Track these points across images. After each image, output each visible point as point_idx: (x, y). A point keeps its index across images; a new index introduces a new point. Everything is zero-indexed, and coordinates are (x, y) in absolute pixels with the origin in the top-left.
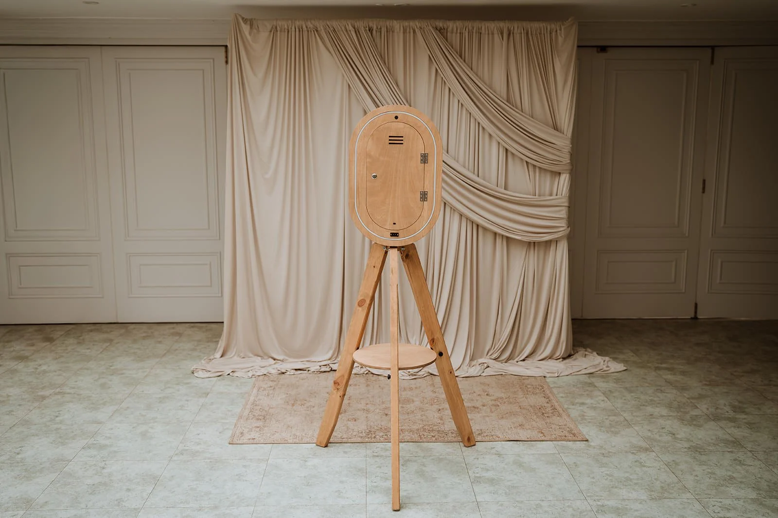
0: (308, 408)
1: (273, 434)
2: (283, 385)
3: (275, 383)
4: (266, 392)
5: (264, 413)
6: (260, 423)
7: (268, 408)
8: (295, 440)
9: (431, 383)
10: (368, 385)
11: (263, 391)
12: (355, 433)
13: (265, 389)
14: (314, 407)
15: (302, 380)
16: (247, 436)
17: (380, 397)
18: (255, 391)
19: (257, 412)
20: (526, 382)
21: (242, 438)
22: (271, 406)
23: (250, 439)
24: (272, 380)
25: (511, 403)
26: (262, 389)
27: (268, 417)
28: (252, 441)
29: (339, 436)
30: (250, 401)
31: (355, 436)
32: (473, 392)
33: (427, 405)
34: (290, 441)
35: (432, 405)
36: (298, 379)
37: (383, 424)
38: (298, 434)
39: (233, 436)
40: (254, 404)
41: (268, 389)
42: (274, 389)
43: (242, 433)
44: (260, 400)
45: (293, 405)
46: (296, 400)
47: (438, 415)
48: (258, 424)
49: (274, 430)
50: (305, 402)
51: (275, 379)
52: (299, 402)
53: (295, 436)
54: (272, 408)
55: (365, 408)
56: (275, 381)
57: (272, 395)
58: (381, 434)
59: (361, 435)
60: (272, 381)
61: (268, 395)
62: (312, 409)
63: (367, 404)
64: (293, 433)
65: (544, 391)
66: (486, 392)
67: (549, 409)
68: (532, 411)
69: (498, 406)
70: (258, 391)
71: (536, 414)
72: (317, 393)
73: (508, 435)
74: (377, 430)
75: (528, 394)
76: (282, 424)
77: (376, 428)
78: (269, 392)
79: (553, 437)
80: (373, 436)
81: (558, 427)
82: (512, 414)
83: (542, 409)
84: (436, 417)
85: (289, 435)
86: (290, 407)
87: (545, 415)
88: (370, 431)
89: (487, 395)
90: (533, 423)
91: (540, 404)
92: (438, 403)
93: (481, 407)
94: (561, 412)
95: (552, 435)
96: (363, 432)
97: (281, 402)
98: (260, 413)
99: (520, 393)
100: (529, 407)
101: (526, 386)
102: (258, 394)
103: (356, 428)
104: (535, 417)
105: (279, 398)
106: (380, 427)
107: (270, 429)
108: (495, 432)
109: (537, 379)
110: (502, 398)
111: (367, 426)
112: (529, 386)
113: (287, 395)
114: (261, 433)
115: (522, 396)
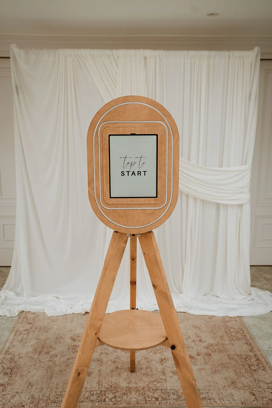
1: (13, 396)
2: (36, 328)
3: (31, 326)
5: (13, 364)
7: (18, 358)
11: (19, 335)
12: (87, 395)
19: (6, 363)
20: (229, 324)
24: (29, 321)
26: (19, 333)
27: (15, 370)
30: (4, 349)
35: (155, 353)
36: (50, 320)
37: (113, 380)
38: (36, 395)
40: (7, 352)
41: (24, 333)
42: (29, 332)
44: (14, 346)
45: (40, 353)
46: (43, 347)
47: (162, 367)
49: (16, 390)
50: (50, 349)
51: (32, 322)
52: (45, 350)
54: (21, 358)
56: (31, 324)
57: (25, 341)
58: (111, 396)
59: (92, 398)
61: (22, 341)
63: (102, 353)
64: (32, 393)
65: (245, 336)
66: (198, 337)
67: (253, 360)
68: (239, 362)
69: (211, 355)
70: (15, 335)
71: (244, 366)
72: (62, 338)
73: (224, 399)
74: (108, 388)
75: (232, 339)
76: (25, 381)
77: (107, 386)
78: (23, 337)
79: (265, 402)
80: (104, 398)
81: (266, 386)
82: (224, 366)
83: (247, 359)
84: (159, 369)
85: (27, 397)
86: (36, 356)
87: (252, 368)
88: (101, 391)
89: (200, 340)
90: (243, 379)
91: (245, 353)
92: (160, 351)
93: (196, 357)
94: (265, 364)
95: (263, 397)
96: (95, 392)
97: (30, 349)
98: (9, 365)
99: (226, 338)
100: (236, 357)
101: (230, 330)
102: (14, 339)
103: (89, 386)
104: (244, 371)
105: (31, 344)
106: (110, 384)
107: (13, 387)
108: (212, 393)
109: (237, 321)
110: (212, 345)
111: (99, 384)
112: (232, 330)
113: (38, 341)
114: (3, 393)
115: (228, 342)
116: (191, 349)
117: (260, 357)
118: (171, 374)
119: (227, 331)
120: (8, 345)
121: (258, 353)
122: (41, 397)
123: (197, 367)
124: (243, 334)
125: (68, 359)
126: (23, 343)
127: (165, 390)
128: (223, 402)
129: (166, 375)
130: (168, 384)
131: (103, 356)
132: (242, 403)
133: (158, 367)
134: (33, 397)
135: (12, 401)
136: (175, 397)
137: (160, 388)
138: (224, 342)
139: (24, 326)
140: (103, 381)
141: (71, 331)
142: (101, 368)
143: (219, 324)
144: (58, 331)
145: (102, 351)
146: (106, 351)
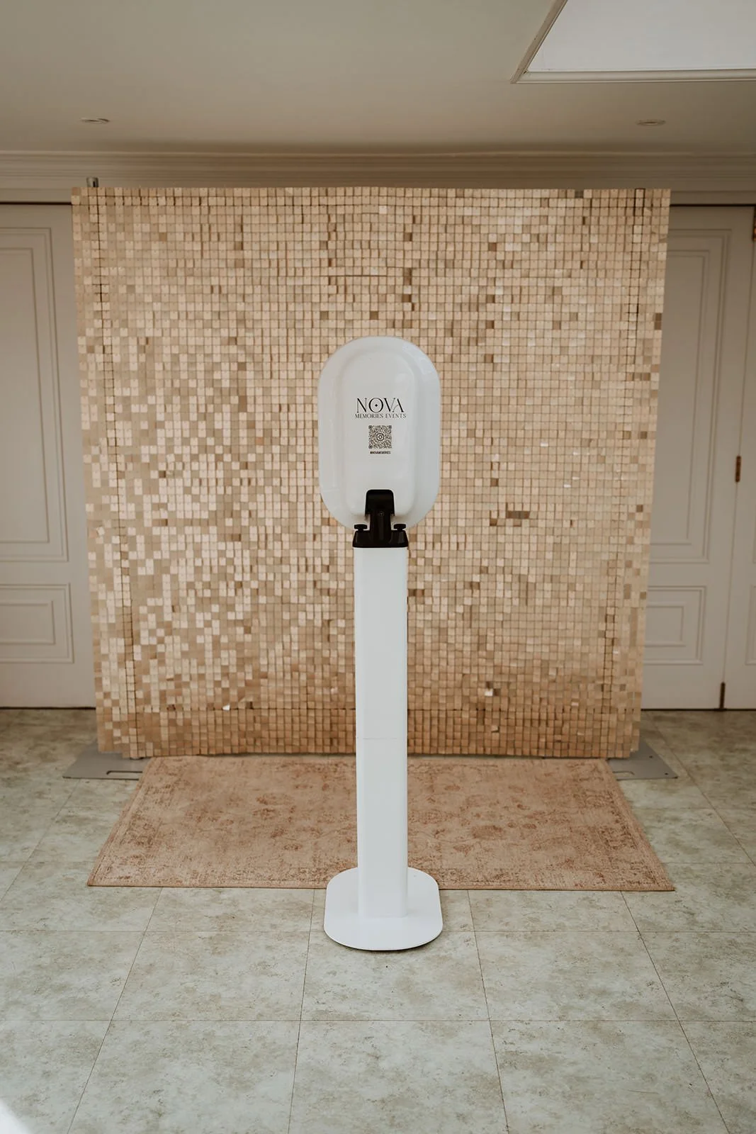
0: (222, 824)
1: (160, 871)
3: (175, 779)
4: (158, 797)
5: (151, 832)
6: (141, 851)
7: (159, 824)
8: (194, 881)
9: (428, 784)
10: (325, 787)
11: (154, 794)
12: (292, 872)
13: (157, 792)
14: (232, 822)
15: (220, 776)
16: (118, 872)
17: (342, 808)
18: (141, 794)
19: (138, 830)
20: (586, 785)
21: (109, 876)
22: (164, 822)
23: (121, 878)
25: (556, 822)
26: (154, 790)
27: (156, 839)
28: (123, 882)
29: (267, 875)
30: (130, 811)
31: (293, 876)
32: (495, 802)
33: (418, 823)
34: (184, 883)
35: (425, 823)
36: (213, 774)
37: (341, 856)
38: (200, 870)
39: (94, 874)
40: (136, 817)
41: (163, 790)
42: (173, 790)
43: (110, 868)
44: (147, 809)
45: (199, 819)
46: (205, 811)
47: (436, 840)
48: (136, 853)
49: (163, 864)
50: (220, 814)
51: (177, 772)
52: (209, 815)
53: (195, 874)
54: (165, 824)
55: (316, 828)
56: (175, 775)
57: (167, 802)
59: (302, 876)
60: (170, 774)
61: (162, 802)
62: (229, 826)
63: (319, 821)
64: (192, 868)
65: (613, 802)
66: (516, 802)
67: (618, 835)
68: (590, 837)
69: (535, 827)
70: (146, 794)
71: (595, 842)
72: (241, 800)
73: (545, 880)
74: (331, 866)
75: (585, 807)
76: (177, 853)
77: (329, 863)
78: (163, 797)
79: (619, 885)
80: (323, 876)
81: (629, 866)
82: (558, 842)
83: (606, 833)
84: (430, 844)
85: (185, 872)
86: (193, 823)
87: (610, 843)
88: (319, 869)
89: (519, 806)
90: (590, 858)
91: (605, 824)
92: (436, 820)
93: (507, 829)
94: (638, 839)
95: (617, 879)
96: (307, 870)
97: (180, 814)
98: (144, 833)
99: (573, 803)
100: (584, 829)
101: (584, 793)
102: (145, 799)
103: (296, 863)
104: (594, 846)
105: (179, 807)
106: (336, 861)
107: (157, 860)
108: (524, 874)
109: (603, 779)
110: (542, 813)
111: (315, 861)
112: (588, 793)
113: (192, 803)
114: (141, 866)
115: (576, 810)
116: (499, 818)
117: (632, 830)
118: (454, 851)
119: (579, 794)
120: (134, 806)
121: (631, 824)
122: (209, 872)
123: (504, 841)
124: (611, 800)
125: (254, 828)
126: (163, 805)
127: (438, 870)
128: (541, 883)
129: (442, 850)
130: (444, 862)
131: (322, 825)
132: (576, 885)
133: (428, 841)
134: (195, 872)
135: (159, 875)
136: (454, 878)
137: (430, 867)
138: (566, 809)
139: (161, 779)
140: (323, 856)
141: (258, 790)
142: (318, 840)
143: (564, 785)
144: (231, 790)
145: (321, 819)
146: (328, 819)
